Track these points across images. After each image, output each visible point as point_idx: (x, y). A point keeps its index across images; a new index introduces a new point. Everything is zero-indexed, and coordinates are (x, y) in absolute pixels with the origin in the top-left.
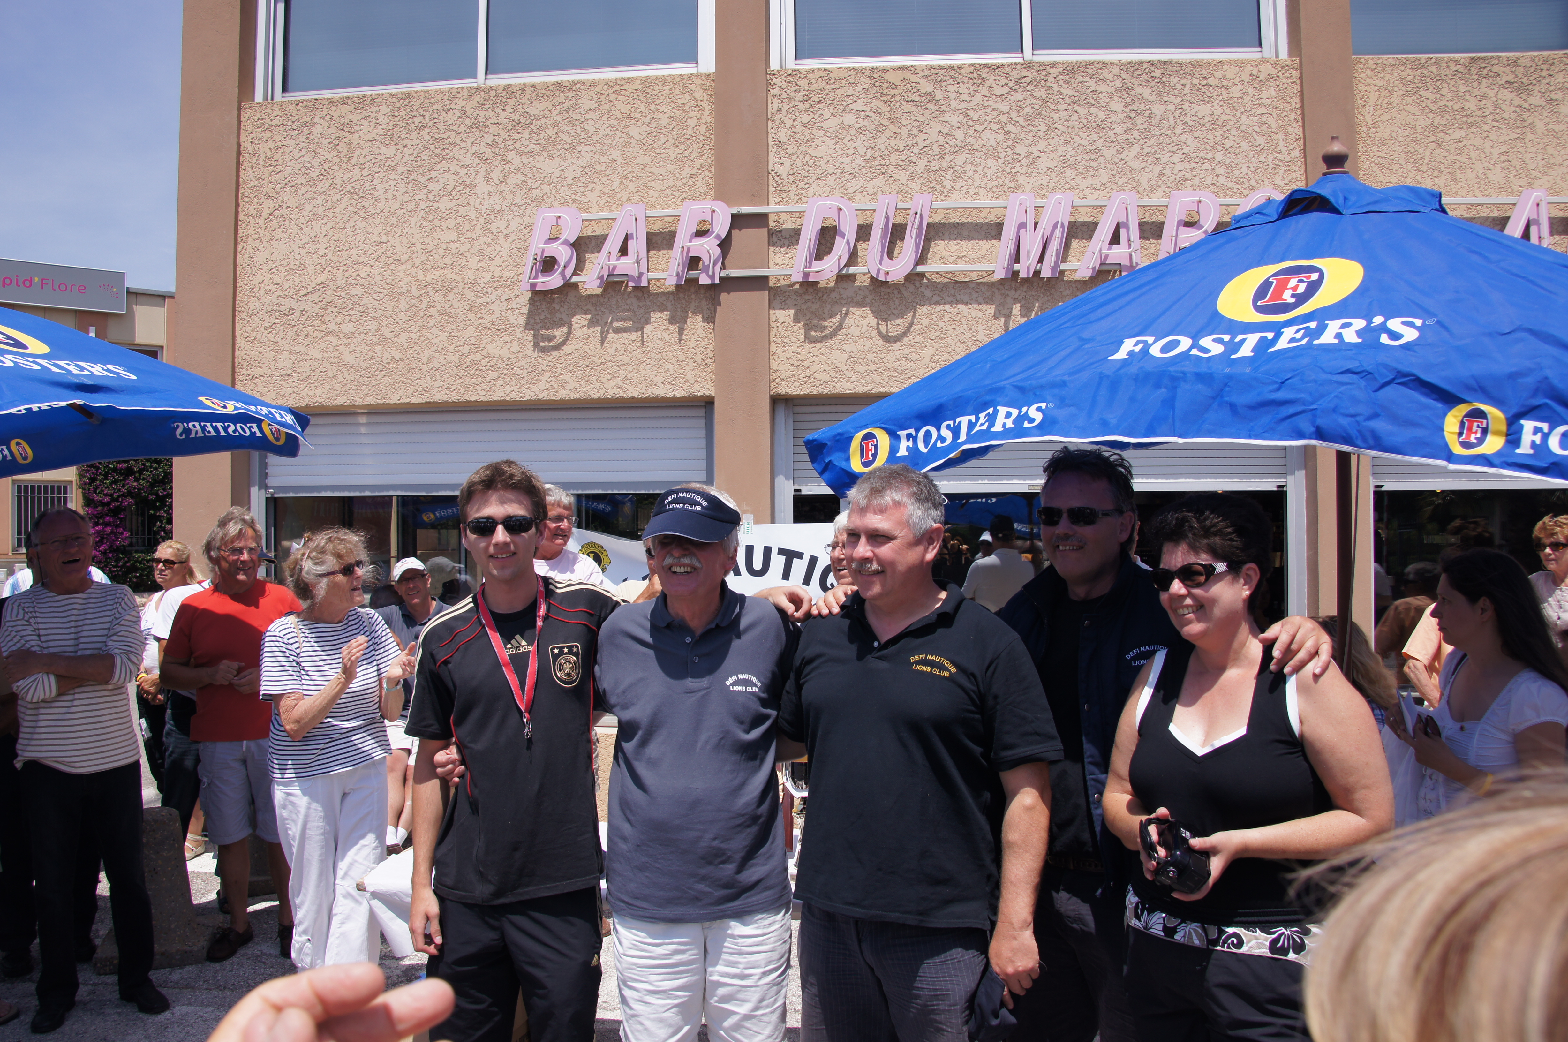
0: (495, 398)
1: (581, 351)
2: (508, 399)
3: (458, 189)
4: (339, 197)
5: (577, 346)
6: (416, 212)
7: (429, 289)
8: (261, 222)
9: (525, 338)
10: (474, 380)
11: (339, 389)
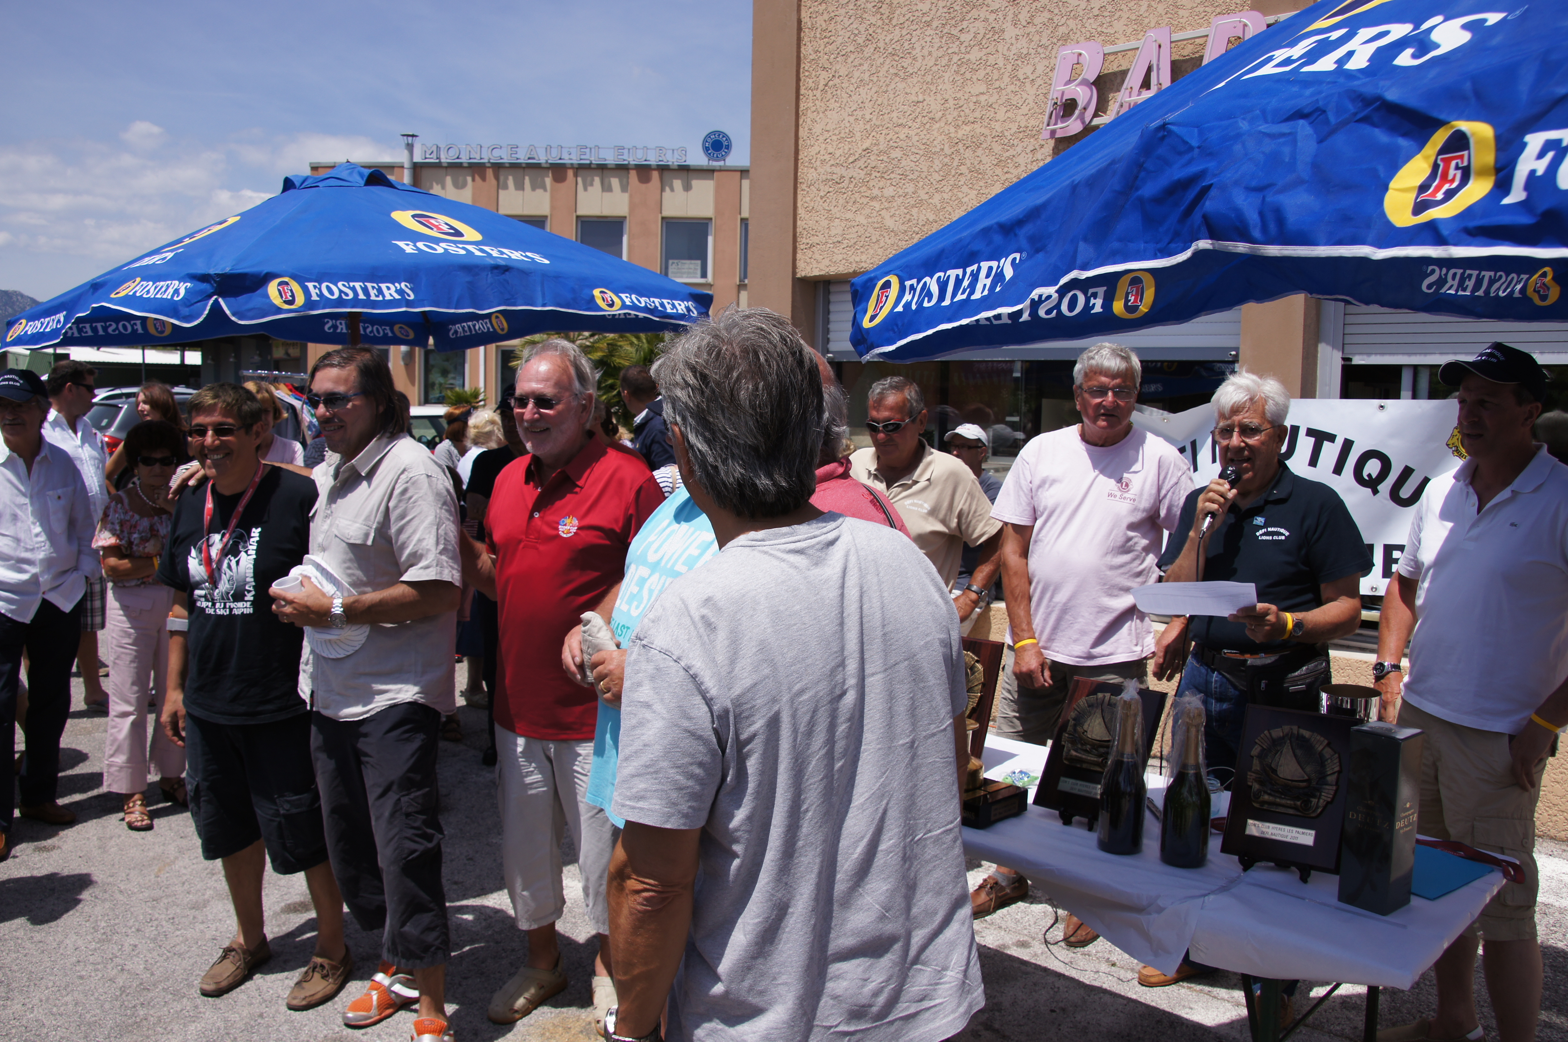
3: (988, 36)
4: (882, 60)
6: (948, 66)
7: (960, 145)
8: (818, 93)
11: (881, 254)
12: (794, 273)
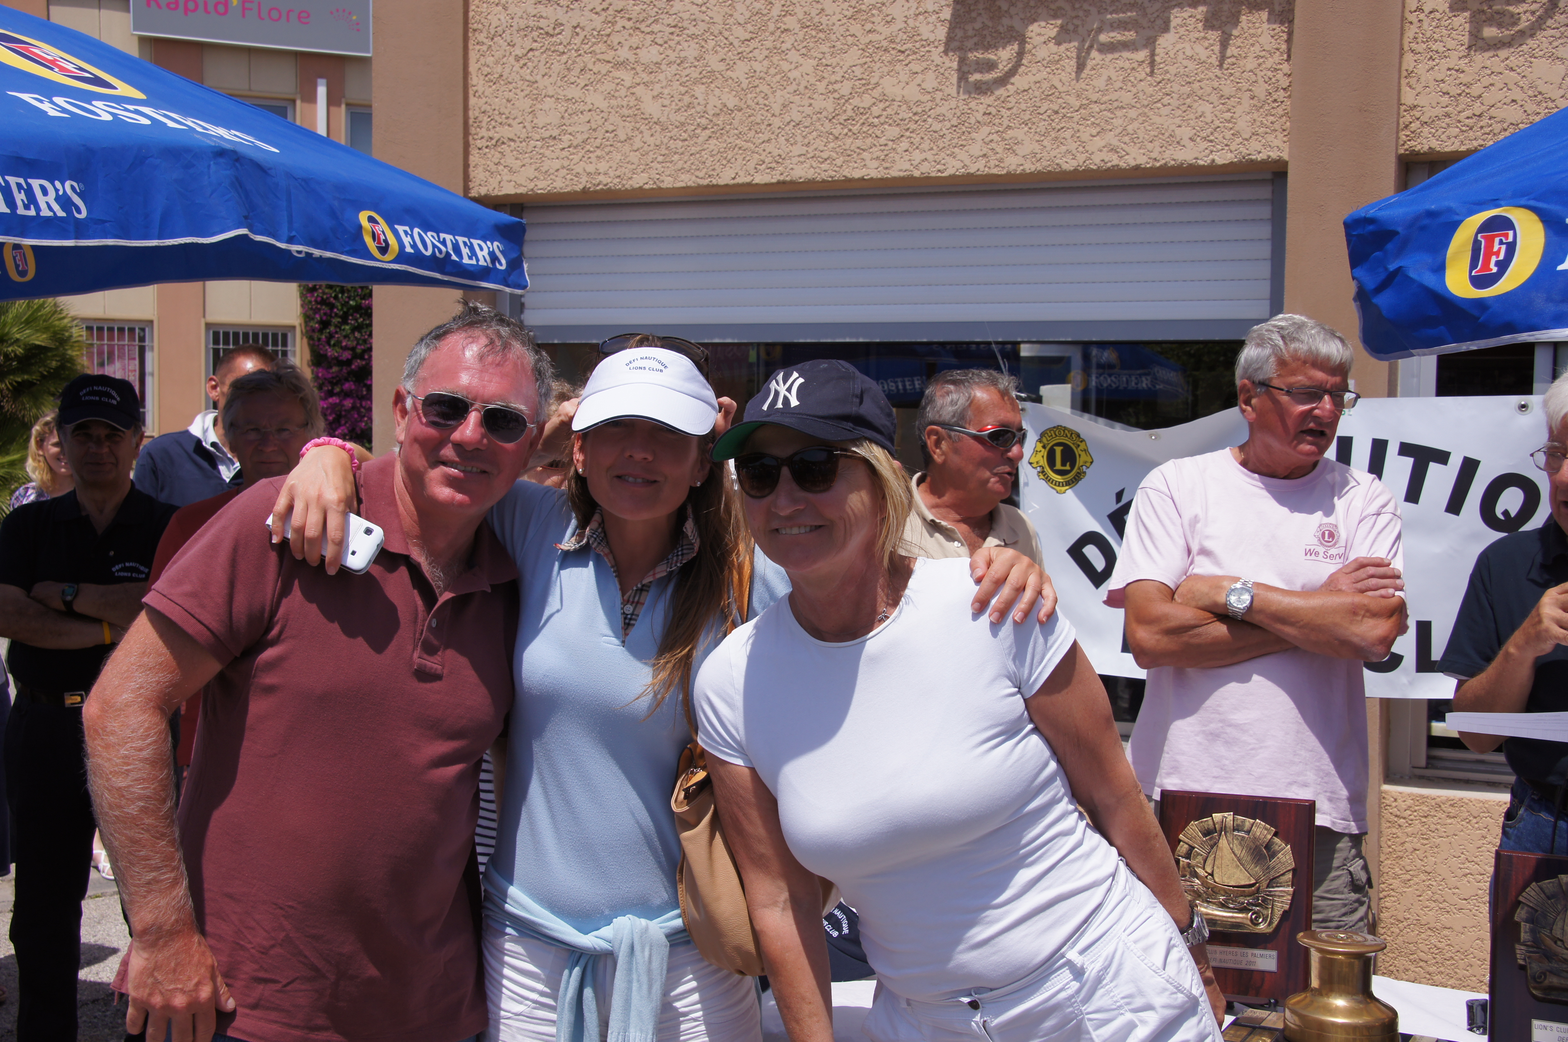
0: (894, 173)
1: (1045, 85)
2: (917, 174)
5: (1038, 77)
9: (948, 64)
10: (859, 143)
11: (636, 161)
12: (466, 187)
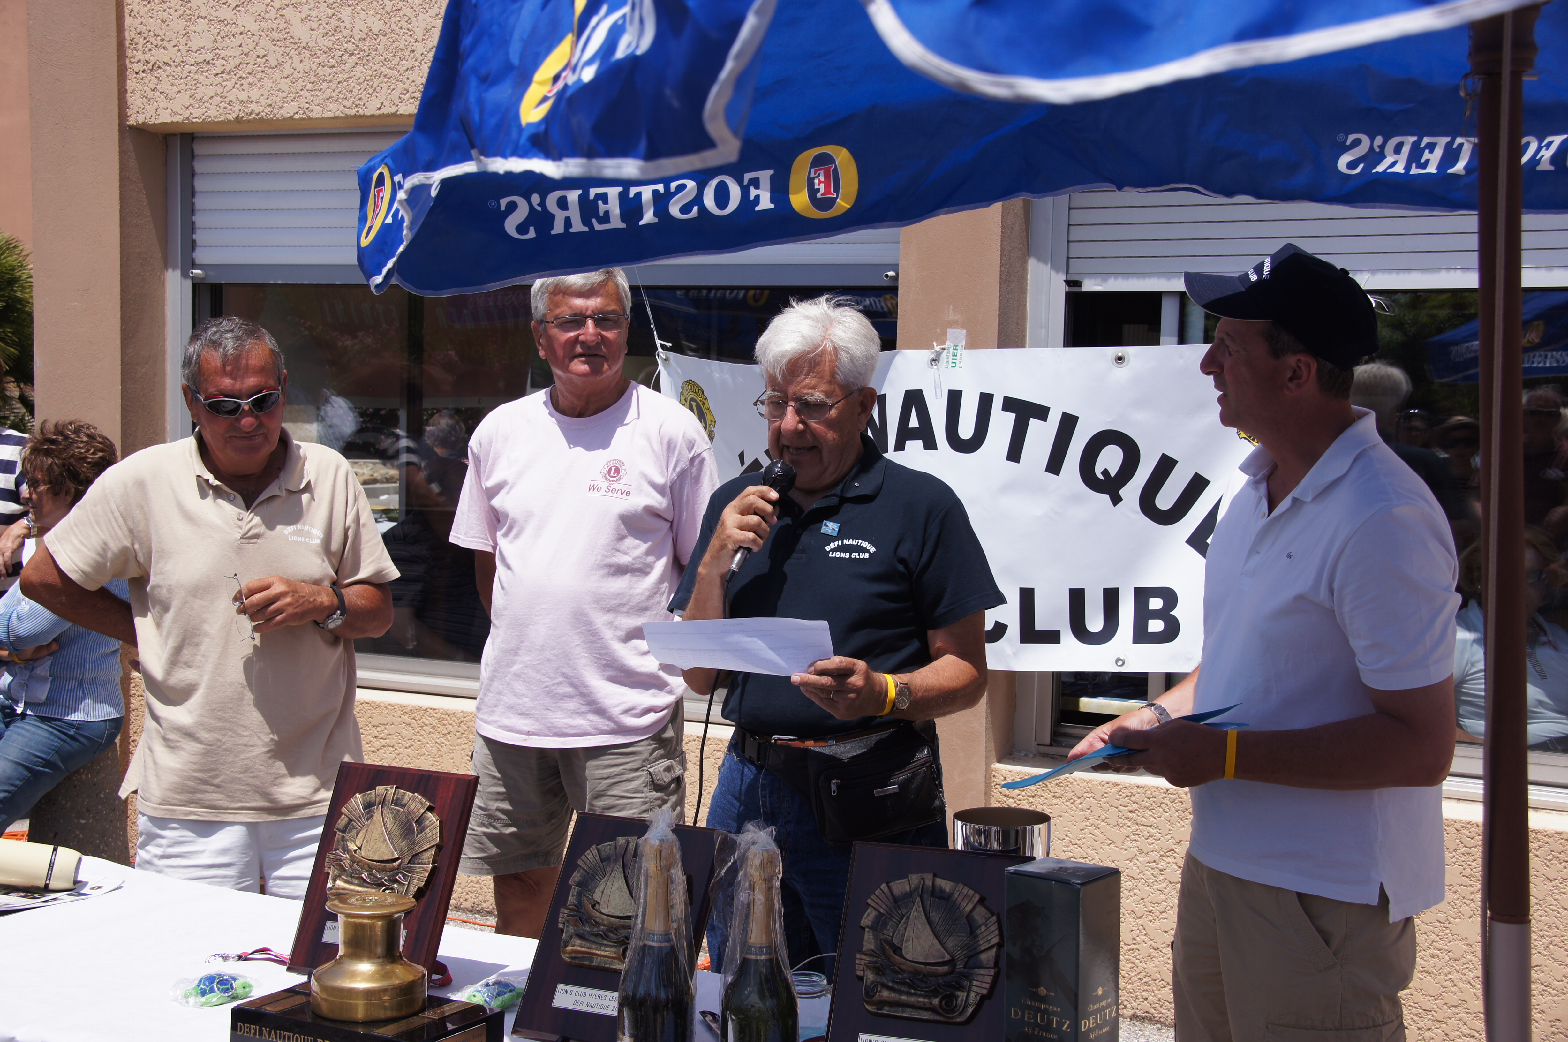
12: (123, 115)
